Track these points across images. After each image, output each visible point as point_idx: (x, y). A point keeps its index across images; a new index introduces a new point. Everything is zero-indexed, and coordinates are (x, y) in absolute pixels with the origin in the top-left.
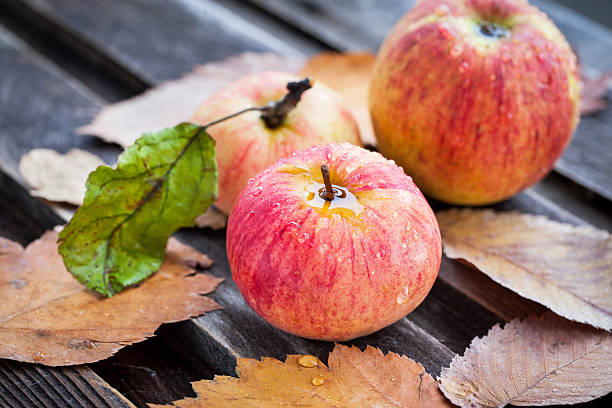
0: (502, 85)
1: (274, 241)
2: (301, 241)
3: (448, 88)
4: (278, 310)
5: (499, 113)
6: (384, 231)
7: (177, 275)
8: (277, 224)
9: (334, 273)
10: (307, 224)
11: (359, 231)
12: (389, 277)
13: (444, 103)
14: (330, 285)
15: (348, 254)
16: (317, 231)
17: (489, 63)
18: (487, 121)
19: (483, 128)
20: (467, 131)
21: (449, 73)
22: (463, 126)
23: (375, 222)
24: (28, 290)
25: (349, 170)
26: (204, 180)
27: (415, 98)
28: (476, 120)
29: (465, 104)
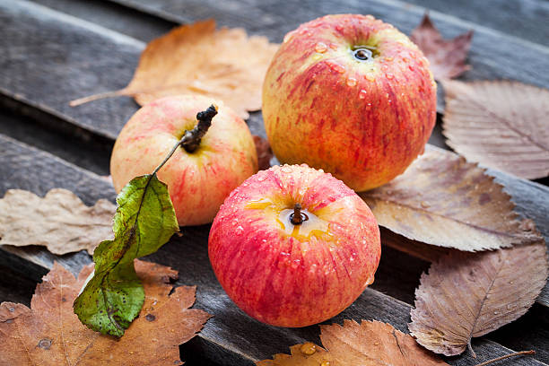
0: (395, 100)
1: (273, 272)
2: (295, 267)
3: (354, 113)
5: (398, 122)
6: (349, 238)
9: (325, 283)
10: (295, 252)
11: (332, 244)
12: (361, 270)
13: (354, 127)
14: (324, 293)
15: (331, 265)
16: (304, 255)
17: (380, 84)
18: (391, 132)
19: (388, 137)
20: (376, 143)
21: (352, 101)
22: (373, 141)
23: (342, 233)
25: (302, 193)
26: (165, 218)
27: (327, 128)
28: (382, 133)
29: (371, 123)
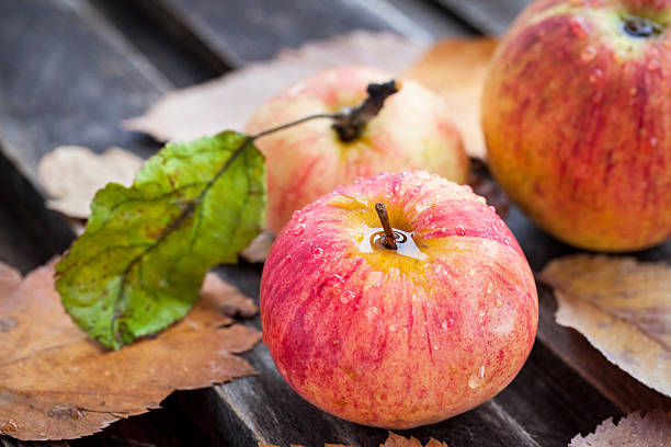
0: (644, 102)
1: (311, 299)
2: (344, 300)
3: (574, 102)
4: (313, 387)
5: (638, 138)
6: (455, 293)
7: (207, 325)
8: (316, 275)
9: (384, 345)
10: (354, 279)
11: (421, 292)
12: (457, 354)
13: (567, 120)
14: (379, 361)
15: (405, 321)
16: (366, 288)
17: (629, 71)
18: (623, 148)
19: (617, 156)
20: (595, 159)
21: (575, 82)
22: (591, 153)
23: (445, 282)
24: (16, 333)
25: (420, 209)
26: (248, 206)
27: (531, 112)
28: (607, 145)
29: (594, 124)
